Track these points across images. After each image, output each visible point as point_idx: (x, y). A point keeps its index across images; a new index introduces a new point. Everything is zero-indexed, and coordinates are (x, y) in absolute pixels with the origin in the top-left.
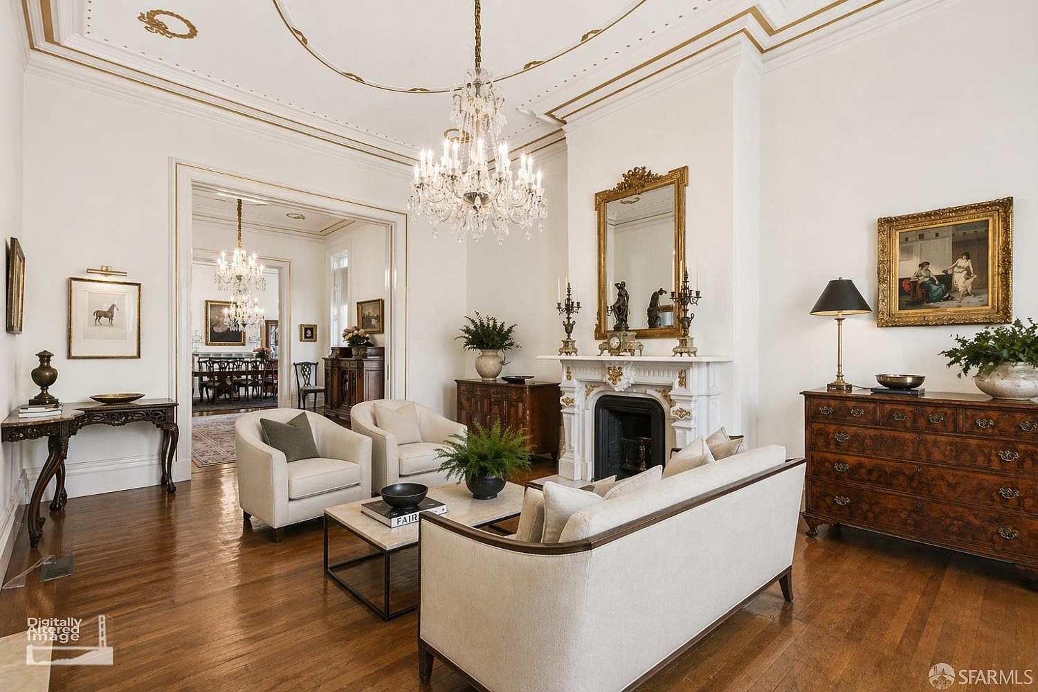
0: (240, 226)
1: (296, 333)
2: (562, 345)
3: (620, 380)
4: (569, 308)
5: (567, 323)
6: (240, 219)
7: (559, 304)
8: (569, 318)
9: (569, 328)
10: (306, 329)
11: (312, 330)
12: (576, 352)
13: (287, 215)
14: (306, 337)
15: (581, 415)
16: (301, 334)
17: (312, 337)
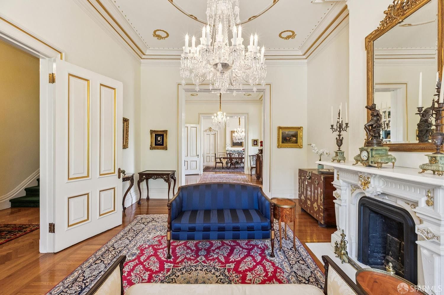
0: (220, 103)
1: (250, 143)
2: (334, 155)
3: (368, 188)
4: (341, 127)
5: (338, 138)
6: (220, 101)
7: (332, 126)
8: (339, 135)
9: (340, 142)
10: (254, 141)
11: (256, 141)
12: (344, 160)
13: (244, 95)
14: (254, 144)
15: (347, 207)
16: (252, 143)
17: (257, 144)
